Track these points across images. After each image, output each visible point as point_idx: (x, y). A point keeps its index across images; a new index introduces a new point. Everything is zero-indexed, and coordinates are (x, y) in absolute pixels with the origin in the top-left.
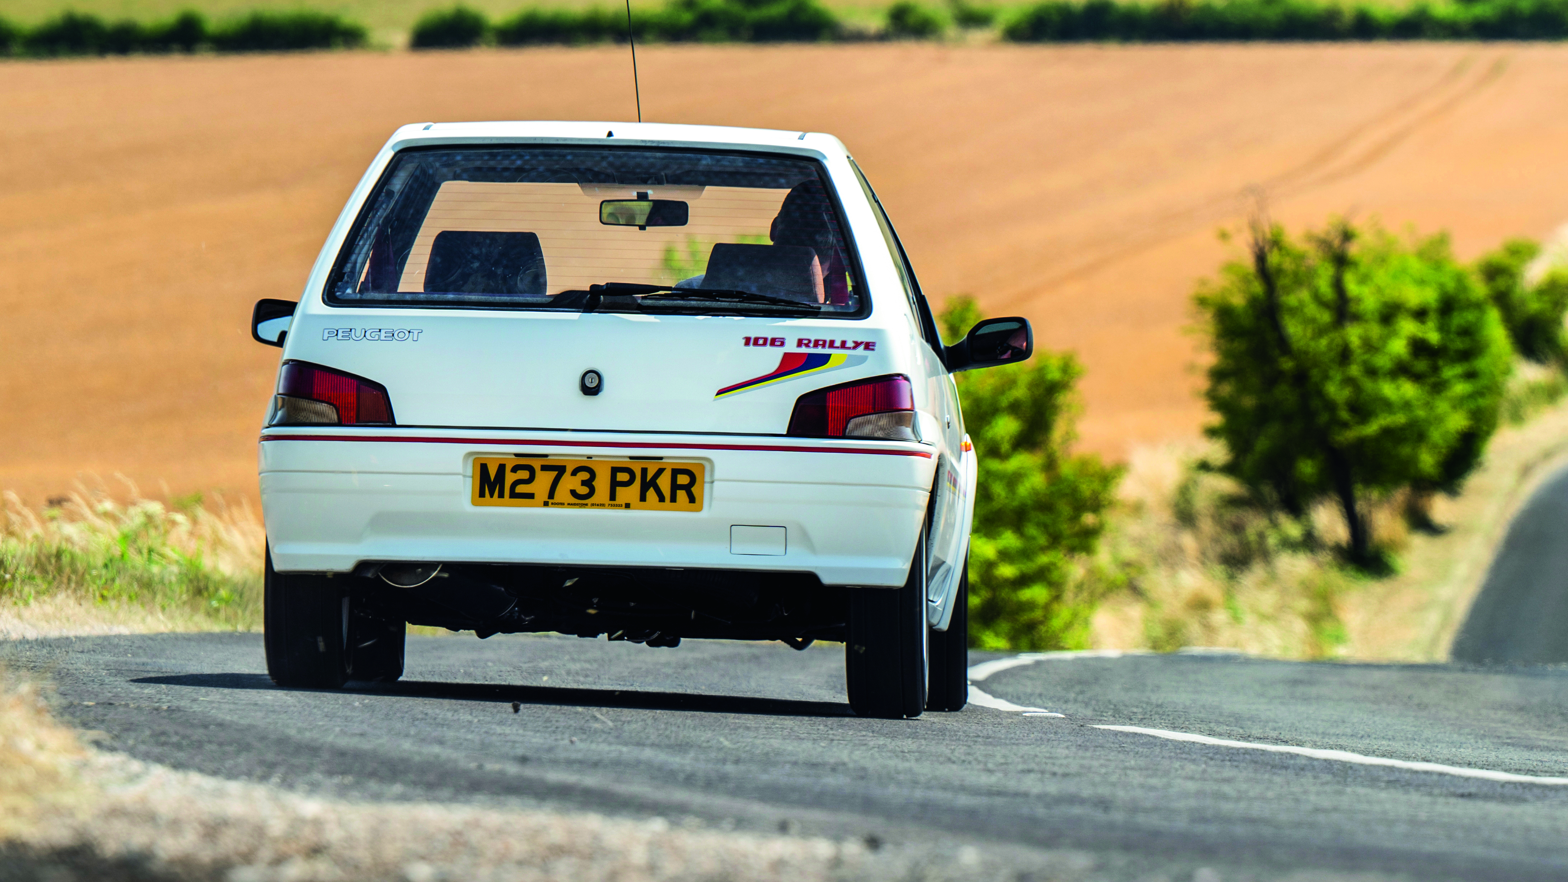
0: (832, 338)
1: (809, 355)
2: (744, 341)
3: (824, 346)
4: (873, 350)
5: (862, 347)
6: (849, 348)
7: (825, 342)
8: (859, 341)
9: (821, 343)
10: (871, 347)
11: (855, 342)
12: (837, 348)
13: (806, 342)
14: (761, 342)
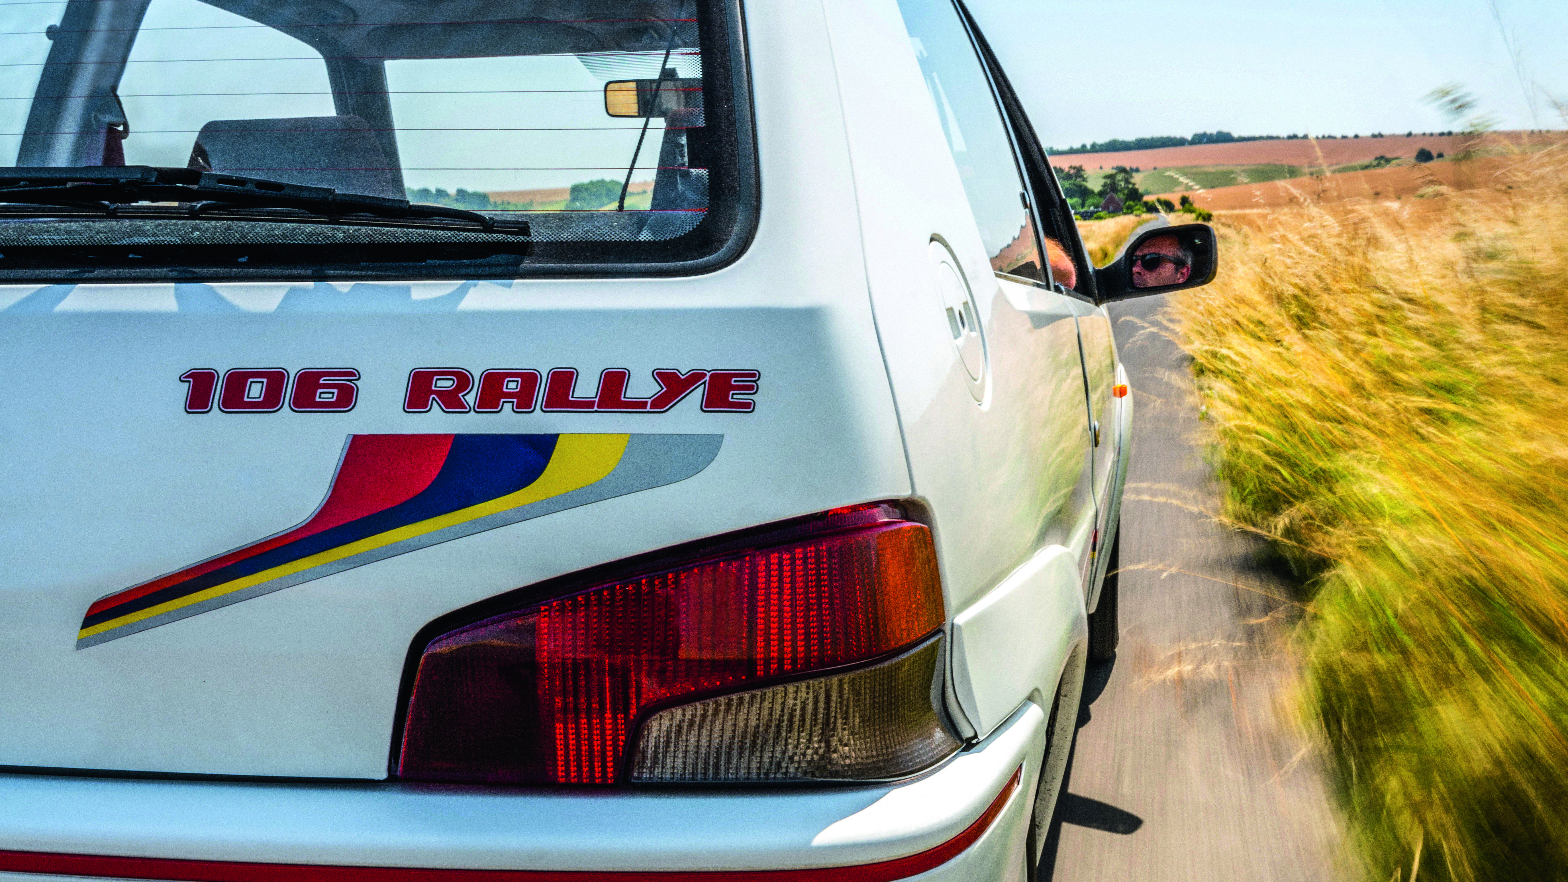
0: (563, 362)
1: (459, 442)
2: (184, 389)
3: (524, 401)
4: (747, 407)
5: (697, 395)
6: (638, 406)
7: (529, 379)
8: (684, 368)
9: (512, 386)
10: (736, 397)
11: (666, 377)
12: (584, 405)
13: (445, 384)
14: (256, 391)
